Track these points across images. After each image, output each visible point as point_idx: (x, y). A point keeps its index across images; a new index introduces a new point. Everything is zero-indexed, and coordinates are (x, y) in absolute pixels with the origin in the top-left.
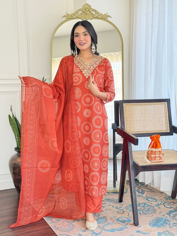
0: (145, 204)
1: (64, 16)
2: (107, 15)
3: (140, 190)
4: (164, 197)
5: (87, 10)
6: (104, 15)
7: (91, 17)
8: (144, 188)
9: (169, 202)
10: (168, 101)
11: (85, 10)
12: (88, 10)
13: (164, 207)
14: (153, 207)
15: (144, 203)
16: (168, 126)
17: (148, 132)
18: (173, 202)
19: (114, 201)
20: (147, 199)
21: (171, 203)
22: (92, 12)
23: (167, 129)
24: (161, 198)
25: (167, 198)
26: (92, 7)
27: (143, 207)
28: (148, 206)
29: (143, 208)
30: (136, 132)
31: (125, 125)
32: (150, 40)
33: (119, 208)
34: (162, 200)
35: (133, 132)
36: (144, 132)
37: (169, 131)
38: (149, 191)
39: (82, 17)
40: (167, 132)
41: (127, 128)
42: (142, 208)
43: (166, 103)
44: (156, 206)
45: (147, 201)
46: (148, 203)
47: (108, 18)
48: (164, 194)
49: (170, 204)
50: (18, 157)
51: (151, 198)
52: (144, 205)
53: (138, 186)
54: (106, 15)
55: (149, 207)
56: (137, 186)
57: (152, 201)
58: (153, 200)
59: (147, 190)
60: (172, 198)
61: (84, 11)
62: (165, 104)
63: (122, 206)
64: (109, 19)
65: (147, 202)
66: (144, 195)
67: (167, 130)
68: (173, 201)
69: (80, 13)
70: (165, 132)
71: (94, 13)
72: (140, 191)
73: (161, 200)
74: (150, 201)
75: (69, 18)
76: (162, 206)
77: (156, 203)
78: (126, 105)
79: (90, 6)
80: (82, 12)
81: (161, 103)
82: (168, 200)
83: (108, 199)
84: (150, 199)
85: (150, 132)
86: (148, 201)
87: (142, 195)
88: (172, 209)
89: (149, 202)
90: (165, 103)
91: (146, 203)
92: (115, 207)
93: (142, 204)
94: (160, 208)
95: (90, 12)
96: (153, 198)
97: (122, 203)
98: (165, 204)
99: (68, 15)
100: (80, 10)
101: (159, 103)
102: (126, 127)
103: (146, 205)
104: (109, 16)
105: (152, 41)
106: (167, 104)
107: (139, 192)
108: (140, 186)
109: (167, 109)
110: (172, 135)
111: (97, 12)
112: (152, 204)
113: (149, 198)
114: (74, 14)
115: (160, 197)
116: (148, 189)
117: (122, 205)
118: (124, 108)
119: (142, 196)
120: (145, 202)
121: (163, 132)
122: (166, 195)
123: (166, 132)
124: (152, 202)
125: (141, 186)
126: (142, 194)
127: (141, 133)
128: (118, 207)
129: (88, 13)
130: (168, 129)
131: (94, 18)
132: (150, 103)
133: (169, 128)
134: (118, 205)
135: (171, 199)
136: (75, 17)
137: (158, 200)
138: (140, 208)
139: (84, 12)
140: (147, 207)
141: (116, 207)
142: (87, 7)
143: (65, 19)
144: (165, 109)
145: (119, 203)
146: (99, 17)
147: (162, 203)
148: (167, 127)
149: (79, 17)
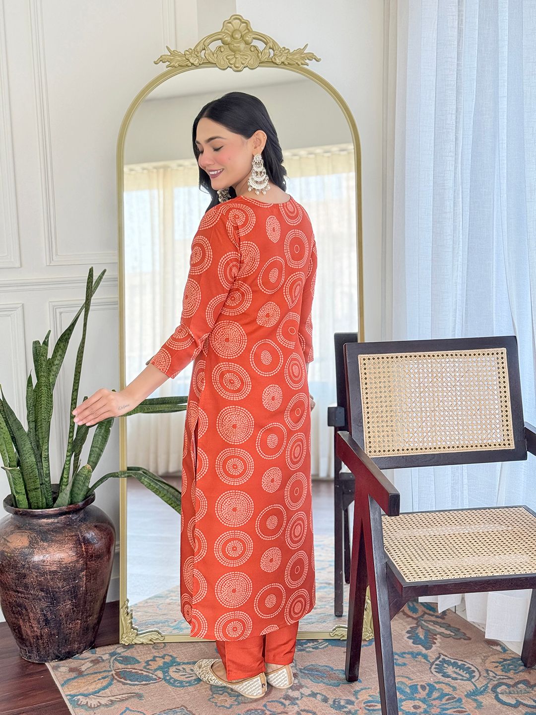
0: (432, 688)
1: (162, 60)
2: (305, 52)
3: (420, 630)
4: (496, 658)
5: (238, 36)
6: (293, 54)
7: (251, 62)
8: (435, 623)
9: (511, 682)
10: (509, 343)
11: (232, 36)
12: (242, 36)
13: (495, 702)
14: (460, 700)
15: (429, 685)
16: (511, 427)
17: (442, 451)
18: (526, 682)
19: (330, 677)
20: (440, 670)
21: (519, 686)
22: (256, 43)
23: (506, 438)
24: (488, 665)
25: (506, 664)
26: (254, 28)
27: (424, 701)
28: (440, 698)
29: (424, 706)
30: (401, 451)
31: (365, 430)
32: (452, 137)
33: (344, 707)
34: (491, 674)
35: (391, 452)
36: (429, 452)
37: (513, 447)
38: (449, 636)
39: (222, 62)
40: (507, 448)
41: (372, 440)
42: (420, 707)
43: (504, 350)
44: (467, 696)
45: (439, 676)
46: (443, 686)
47: (307, 61)
48: (499, 648)
49: (515, 689)
50: (12, 532)
51: (455, 665)
52: (429, 694)
53: (415, 616)
54: (300, 51)
55: (444, 701)
56: (410, 613)
57: (454, 675)
58: (461, 672)
59: (443, 630)
60: (525, 665)
61: (228, 39)
62: (500, 356)
63: (353, 699)
64: (312, 66)
65: (439, 683)
66: (432, 653)
67: (507, 442)
68: (525, 676)
69: (213, 47)
70: (498, 448)
71: (261, 46)
72: (421, 634)
73: (487, 671)
74: (448, 676)
75: (176, 65)
76: (488, 700)
77: (469, 687)
78: (366, 361)
79: (247, 23)
80: (219, 43)
81: (486, 351)
82: (511, 674)
83: (312, 670)
84: (450, 670)
85: (447, 451)
86: (446, 675)
87: (424, 651)
88: (520, 708)
89: (447, 680)
90: (499, 350)
91: (437, 686)
92: (331, 702)
93: (423, 687)
94: (479, 706)
95: (247, 43)
96: (460, 663)
97: (356, 686)
98: (499, 690)
99: (173, 53)
100: (213, 38)
101: (480, 351)
102: (366, 434)
103: (436, 695)
104: (312, 57)
105: (456, 139)
106: (505, 355)
107: (416, 641)
108: (420, 613)
109: (506, 370)
110: (524, 458)
111: (271, 45)
112: (454, 689)
113: (449, 663)
114: (195, 52)
115: (484, 661)
116: (448, 627)
117: (356, 693)
118: (362, 371)
119: (425, 657)
120: (431, 681)
121: (493, 448)
122: (505, 650)
123: (502, 448)
124: (456, 679)
125: (425, 613)
126: (427, 649)
127: (419, 453)
128: (342, 703)
129: (242, 46)
130: (509, 437)
131: (262, 63)
132: (450, 352)
133: (512, 437)
134: (343, 693)
135: (522, 668)
136: (196, 63)
137: (477, 674)
138: (415, 707)
139: (228, 44)
140: (436, 703)
141: (334, 701)
142: (236, 27)
143: (163, 68)
144: (501, 370)
145: (347, 686)
146: (278, 61)
147: (490, 686)
148: (506, 433)
149: (209, 62)
